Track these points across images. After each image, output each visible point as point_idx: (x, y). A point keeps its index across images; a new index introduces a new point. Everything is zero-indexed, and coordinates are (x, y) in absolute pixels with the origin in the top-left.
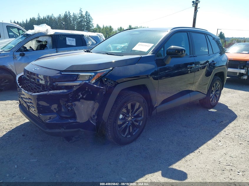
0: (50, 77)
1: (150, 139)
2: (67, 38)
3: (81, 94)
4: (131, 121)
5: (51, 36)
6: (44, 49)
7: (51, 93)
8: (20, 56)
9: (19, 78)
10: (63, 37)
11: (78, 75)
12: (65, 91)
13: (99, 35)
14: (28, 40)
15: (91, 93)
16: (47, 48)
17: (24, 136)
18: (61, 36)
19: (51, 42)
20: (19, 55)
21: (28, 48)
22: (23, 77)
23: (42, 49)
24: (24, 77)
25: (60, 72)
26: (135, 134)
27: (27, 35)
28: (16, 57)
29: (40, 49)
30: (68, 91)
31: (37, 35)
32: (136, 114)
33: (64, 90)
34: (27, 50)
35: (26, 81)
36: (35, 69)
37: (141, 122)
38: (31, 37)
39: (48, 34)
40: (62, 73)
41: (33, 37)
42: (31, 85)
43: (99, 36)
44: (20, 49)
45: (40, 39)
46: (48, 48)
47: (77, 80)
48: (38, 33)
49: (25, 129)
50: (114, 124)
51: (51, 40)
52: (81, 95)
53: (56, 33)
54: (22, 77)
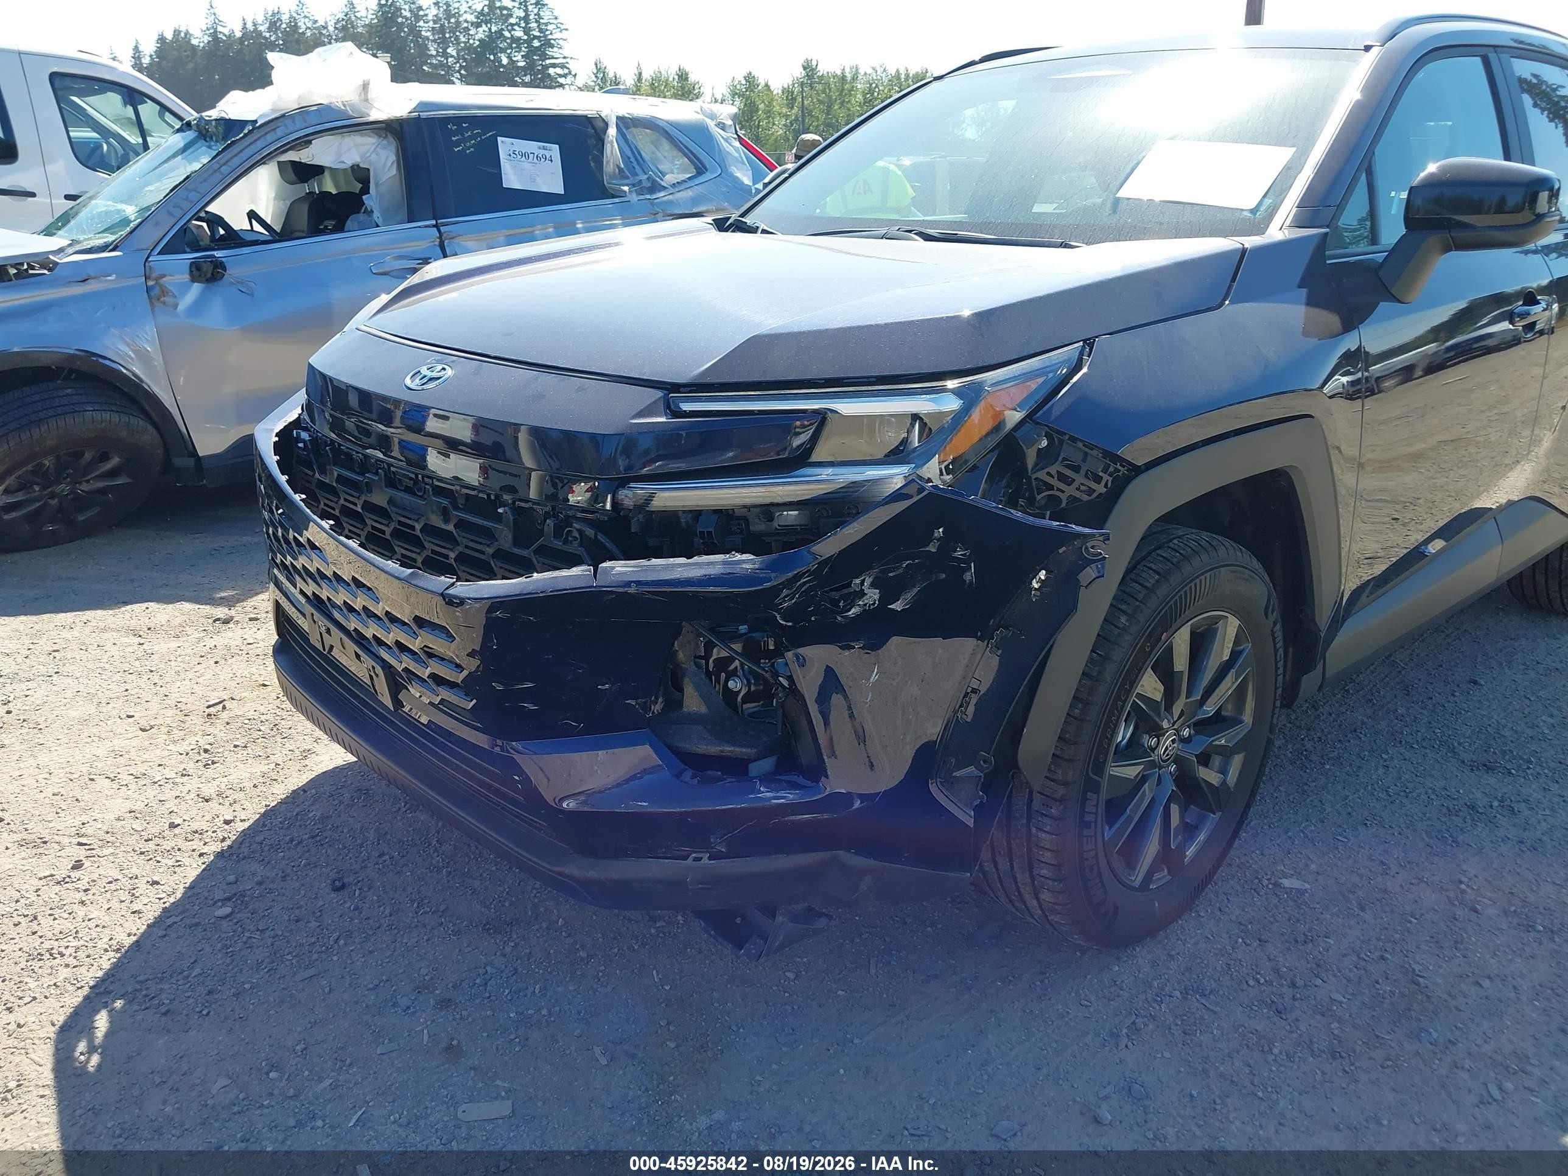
0: (539, 434)
1: (1286, 882)
2: (505, 145)
3: (873, 585)
4: (1178, 760)
5: (392, 129)
6: (340, 228)
7: (628, 584)
8: (193, 280)
9: (278, 448)
10: (471, 138)
11: (821, 418)
12: (745, 561)
13: (712, 117)
14: (236, 161)
15: (969, 576)
16: (361, 217)
17: (343, 887)
18: (460, 131)
19: (394, 171)
20: (186, 277)
21: (239, 223)
22: (305, 435)
23: (330, 224)
24: (314, 441)
25: (659, 394)
26: (1198, 853)
27: (230, 127)
28: (164, 292)
29: (315, 231)
30: (769, 567)
31: (299, 124)
32: (1210, 709)
33: (739, 557)
34: (233, 239)
35: (336, 471)
36: (424, 370)
37: (1237, 761)
38: (260, 144)
39: (375, 115)
40: (686, 407)
41: (270, 137)
42: (391, 501)
43: (711, 124)
44: (185, 230)
45: (320, 153)
46: (377, 215)
47: (814, 458)
48: (303, 112)
49: (335, 829)
50: (1084, 799)
51: (392, 158)
52: (873, 596)
53: (423, 106)
54: (298, 439)
